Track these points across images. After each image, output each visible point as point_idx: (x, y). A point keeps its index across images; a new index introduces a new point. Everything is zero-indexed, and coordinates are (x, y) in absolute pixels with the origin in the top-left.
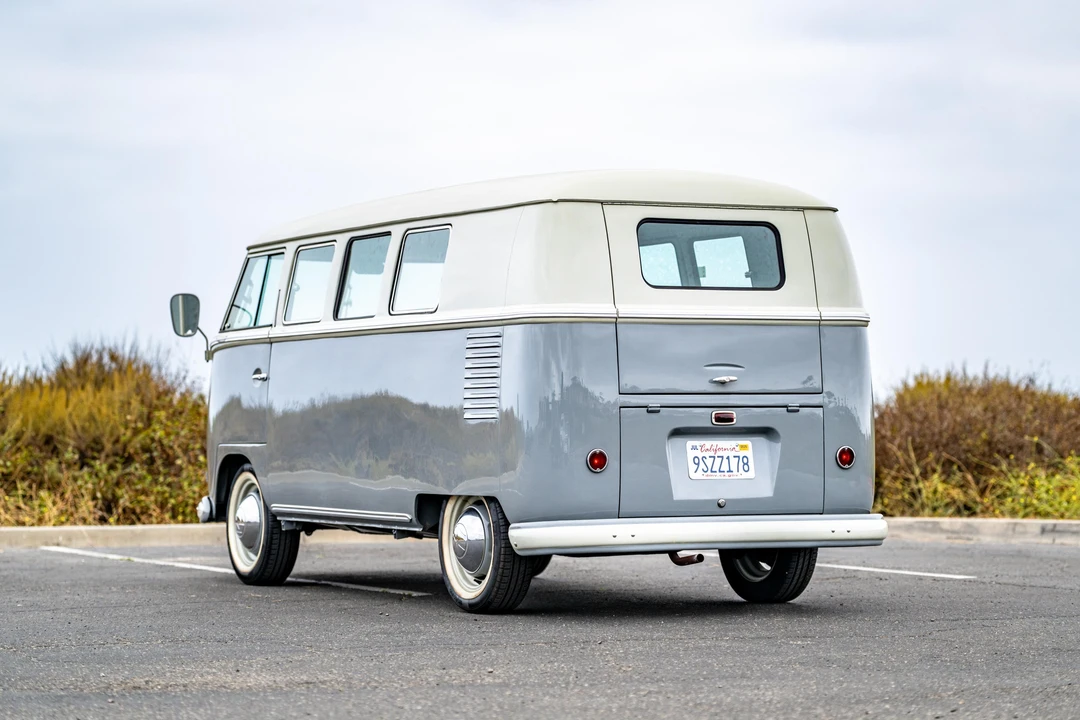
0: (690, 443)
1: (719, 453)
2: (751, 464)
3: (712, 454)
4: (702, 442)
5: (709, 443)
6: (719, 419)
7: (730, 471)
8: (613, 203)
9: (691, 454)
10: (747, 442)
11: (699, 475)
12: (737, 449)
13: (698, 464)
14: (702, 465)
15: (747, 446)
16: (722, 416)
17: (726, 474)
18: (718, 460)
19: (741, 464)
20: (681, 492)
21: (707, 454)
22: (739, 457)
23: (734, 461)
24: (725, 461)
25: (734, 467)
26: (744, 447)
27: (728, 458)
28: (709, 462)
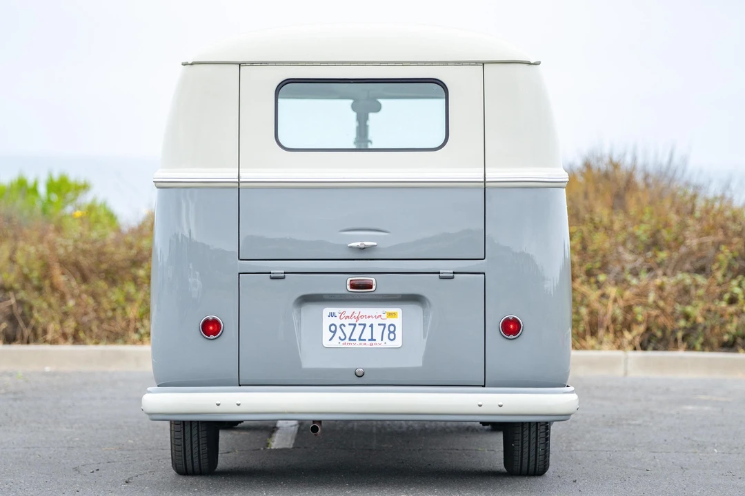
0: (327, 310)
1: (361, 321)
2: (399, 332)
3: (353, 321)
4: (342, 310)
5: (349, 310)
6: (353, 286)
7: (372, 339)
9: (327, 321)
10: (398, 310)
11: (335, 343)
12: (384, 316)
13: (335, 332)
14: (339, 333)
15: (396, 315)
16: (357, 283)
17: (367, 342)
18: (359, 329)
19: (386, 332)
20: (310, 361)
21: (346, 322)
22: (384, 325)
23: (378, 331)
24: (368, 329)
25: (377, 336)
26: (394, 315)
27: (371, 326)
28: (348, 330)
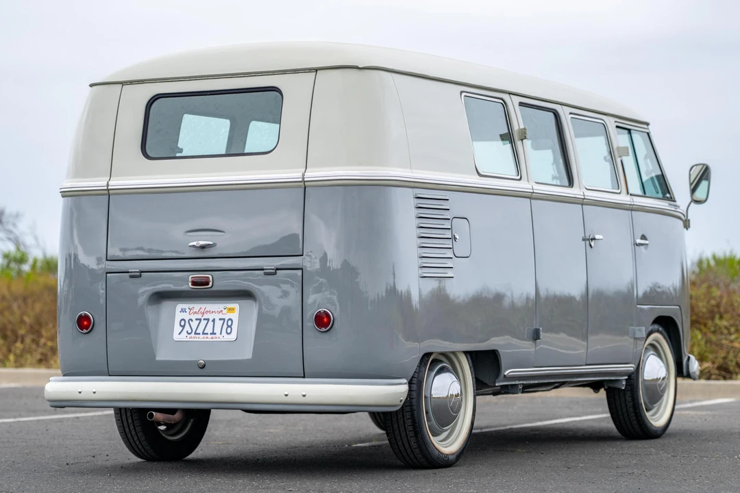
0: (179, 306)
1: (206, 316)
2: (235, 327)
3: (199, 316)
4: (191, 306)
5: (197, 306)
6: (194, 283)
7: (213, 333)
8: (131, 83)
9: (179, 316)
11: (184, 337)
13: (183, 327)
14: (187, 327)
17: (209, 336)
18: (203, 323)
19: (225, 326)
21: (194, 317)
22: (224, 319)
23: (218, 324)
24: (211, 323)
25: (217, 330)
26: (231, 310)
27: (214, 321)
28: (194, 324)
